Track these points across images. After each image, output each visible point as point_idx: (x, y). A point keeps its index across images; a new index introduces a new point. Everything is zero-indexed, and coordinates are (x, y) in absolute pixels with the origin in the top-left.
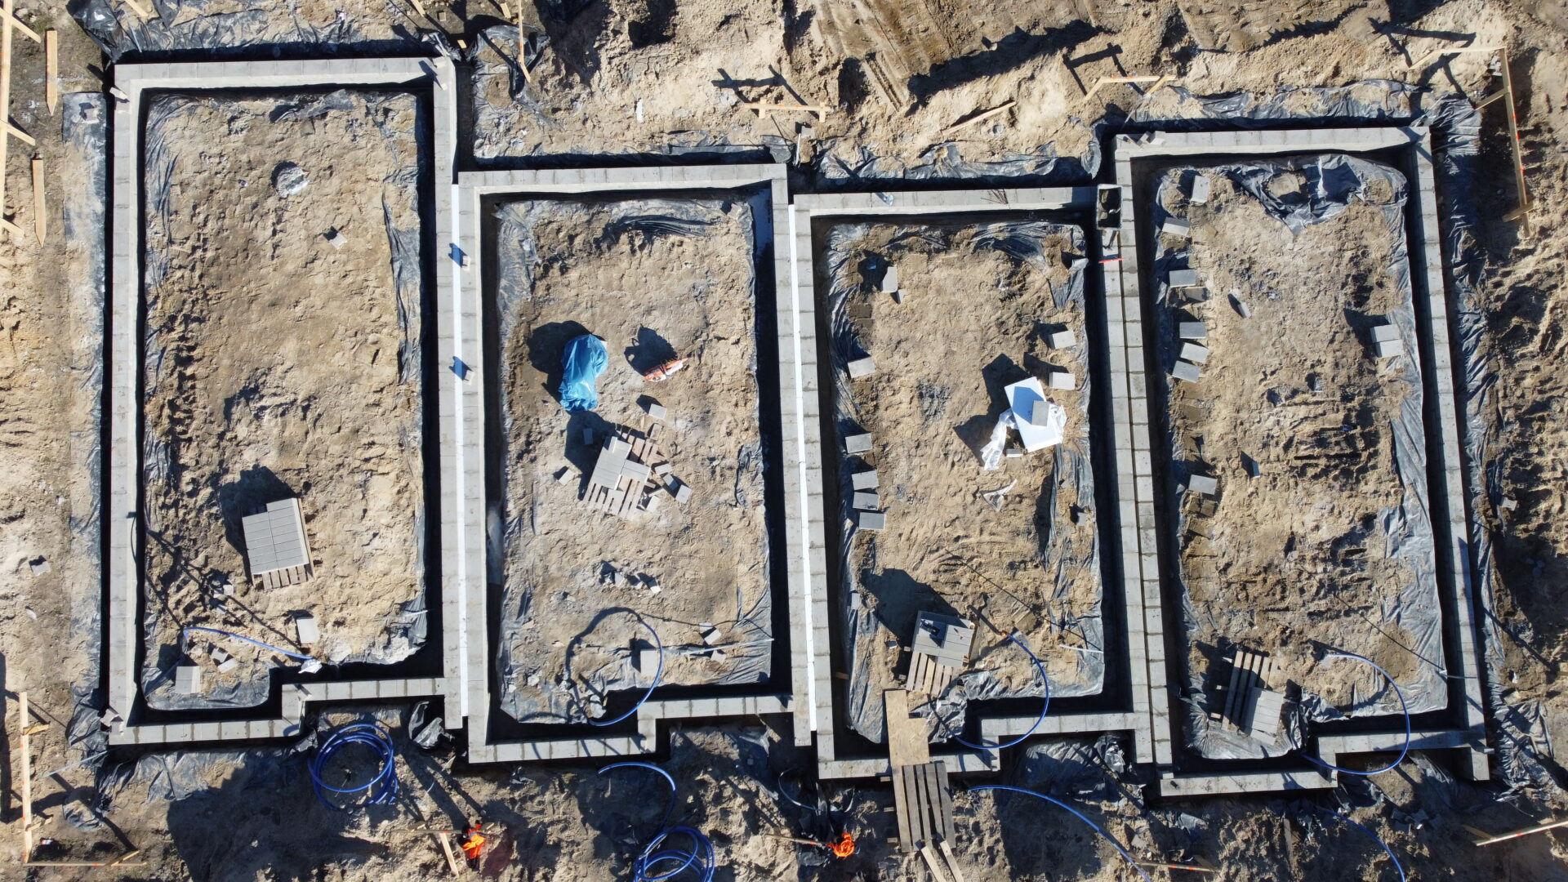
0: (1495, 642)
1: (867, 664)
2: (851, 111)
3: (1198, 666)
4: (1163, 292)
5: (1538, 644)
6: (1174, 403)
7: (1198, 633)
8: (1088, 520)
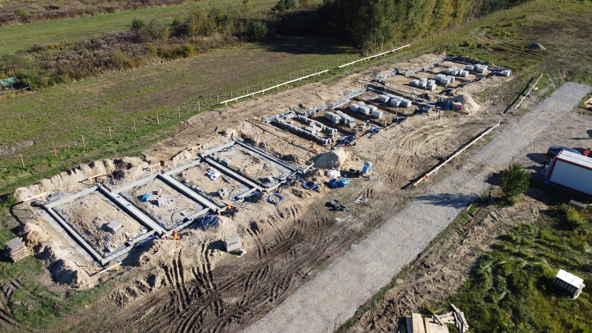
0: (290, 165)
1: (216, 201)
2: (163, 166)
3: (259, 182)
4: (220, 162)
5: (294, 162)
6: (231, 167)
7: (255, 180)
8: (231, 179)
